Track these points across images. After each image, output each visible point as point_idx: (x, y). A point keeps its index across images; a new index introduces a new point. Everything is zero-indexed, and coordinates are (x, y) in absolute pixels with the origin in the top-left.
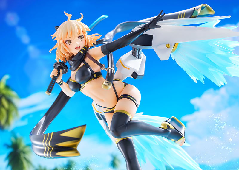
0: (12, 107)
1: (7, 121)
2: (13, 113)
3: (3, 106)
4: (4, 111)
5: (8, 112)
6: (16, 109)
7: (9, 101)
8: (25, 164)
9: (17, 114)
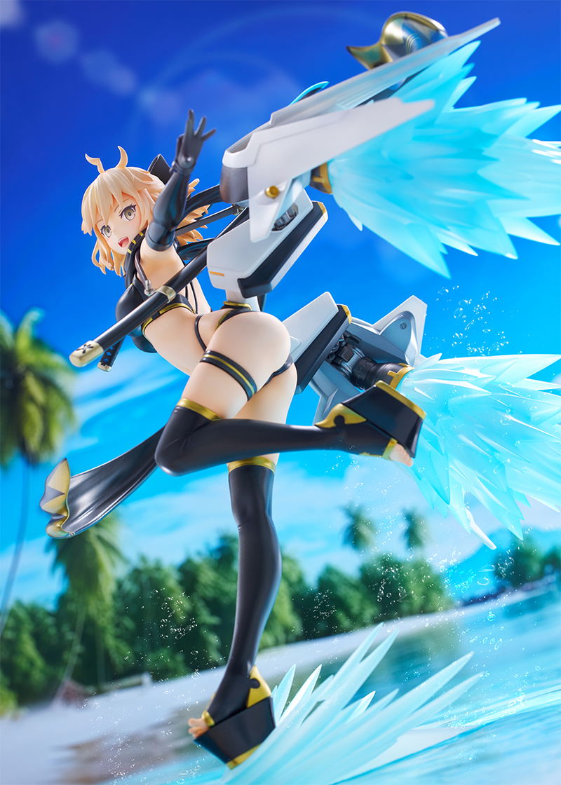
0: (55, 400)
1: (46, 440)
2: (60, 416)
3: (32, 399)
4: (33, 412)
5: (46, 412)
6: (67, 402)
7: (47, 383)
8: (103, 555)
9: (70, 415)
